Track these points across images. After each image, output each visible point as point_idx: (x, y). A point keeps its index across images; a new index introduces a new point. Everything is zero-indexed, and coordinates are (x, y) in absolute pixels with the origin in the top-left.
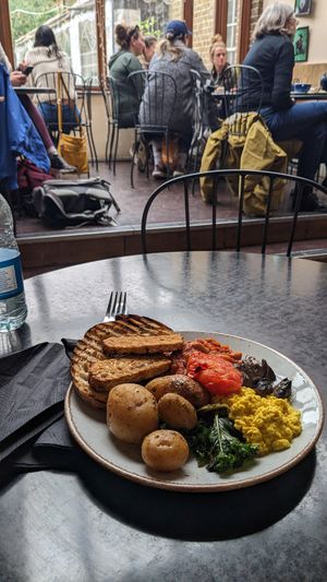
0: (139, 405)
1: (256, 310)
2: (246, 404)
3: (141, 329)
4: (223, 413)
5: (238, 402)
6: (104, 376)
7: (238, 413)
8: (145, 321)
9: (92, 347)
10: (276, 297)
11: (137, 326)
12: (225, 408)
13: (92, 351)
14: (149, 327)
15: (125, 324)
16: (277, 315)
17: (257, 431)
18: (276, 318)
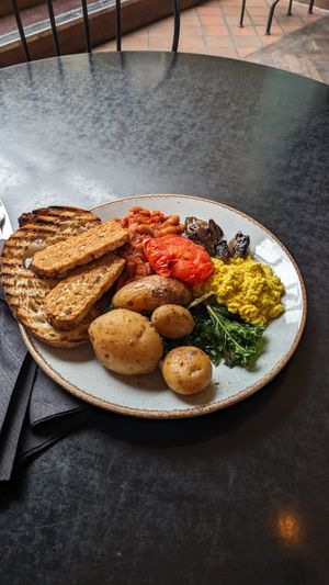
0: (139, 336)
1: (140, 141)
2: (232, 284)
3: (58, 225)
4: (212, 301)
5: (222, 284)
6: (69, 312)
7: (227, 296)
8: (56, 212)
9: (21, 276)
10: (150, 116)
11: (51, 223)
12: (213, 295)
13: (24, 281)
14: (64, 218)
15: (36, 227)
16: (167, 144)
17: (254, 308)
18: (168, 148)
